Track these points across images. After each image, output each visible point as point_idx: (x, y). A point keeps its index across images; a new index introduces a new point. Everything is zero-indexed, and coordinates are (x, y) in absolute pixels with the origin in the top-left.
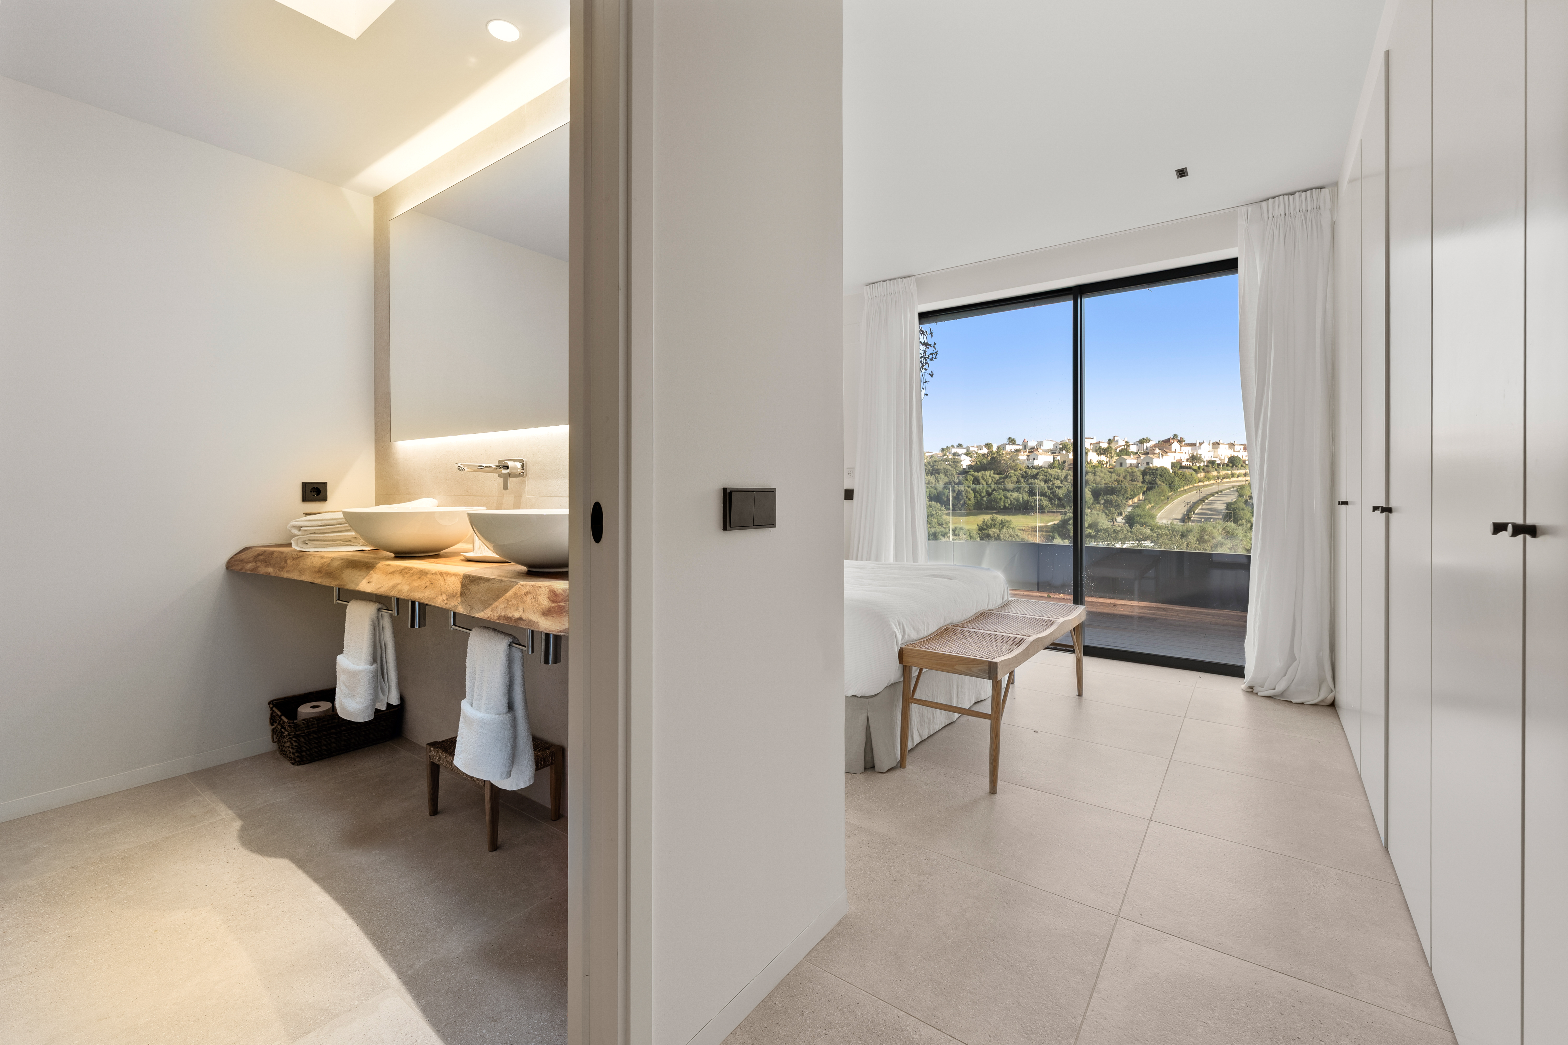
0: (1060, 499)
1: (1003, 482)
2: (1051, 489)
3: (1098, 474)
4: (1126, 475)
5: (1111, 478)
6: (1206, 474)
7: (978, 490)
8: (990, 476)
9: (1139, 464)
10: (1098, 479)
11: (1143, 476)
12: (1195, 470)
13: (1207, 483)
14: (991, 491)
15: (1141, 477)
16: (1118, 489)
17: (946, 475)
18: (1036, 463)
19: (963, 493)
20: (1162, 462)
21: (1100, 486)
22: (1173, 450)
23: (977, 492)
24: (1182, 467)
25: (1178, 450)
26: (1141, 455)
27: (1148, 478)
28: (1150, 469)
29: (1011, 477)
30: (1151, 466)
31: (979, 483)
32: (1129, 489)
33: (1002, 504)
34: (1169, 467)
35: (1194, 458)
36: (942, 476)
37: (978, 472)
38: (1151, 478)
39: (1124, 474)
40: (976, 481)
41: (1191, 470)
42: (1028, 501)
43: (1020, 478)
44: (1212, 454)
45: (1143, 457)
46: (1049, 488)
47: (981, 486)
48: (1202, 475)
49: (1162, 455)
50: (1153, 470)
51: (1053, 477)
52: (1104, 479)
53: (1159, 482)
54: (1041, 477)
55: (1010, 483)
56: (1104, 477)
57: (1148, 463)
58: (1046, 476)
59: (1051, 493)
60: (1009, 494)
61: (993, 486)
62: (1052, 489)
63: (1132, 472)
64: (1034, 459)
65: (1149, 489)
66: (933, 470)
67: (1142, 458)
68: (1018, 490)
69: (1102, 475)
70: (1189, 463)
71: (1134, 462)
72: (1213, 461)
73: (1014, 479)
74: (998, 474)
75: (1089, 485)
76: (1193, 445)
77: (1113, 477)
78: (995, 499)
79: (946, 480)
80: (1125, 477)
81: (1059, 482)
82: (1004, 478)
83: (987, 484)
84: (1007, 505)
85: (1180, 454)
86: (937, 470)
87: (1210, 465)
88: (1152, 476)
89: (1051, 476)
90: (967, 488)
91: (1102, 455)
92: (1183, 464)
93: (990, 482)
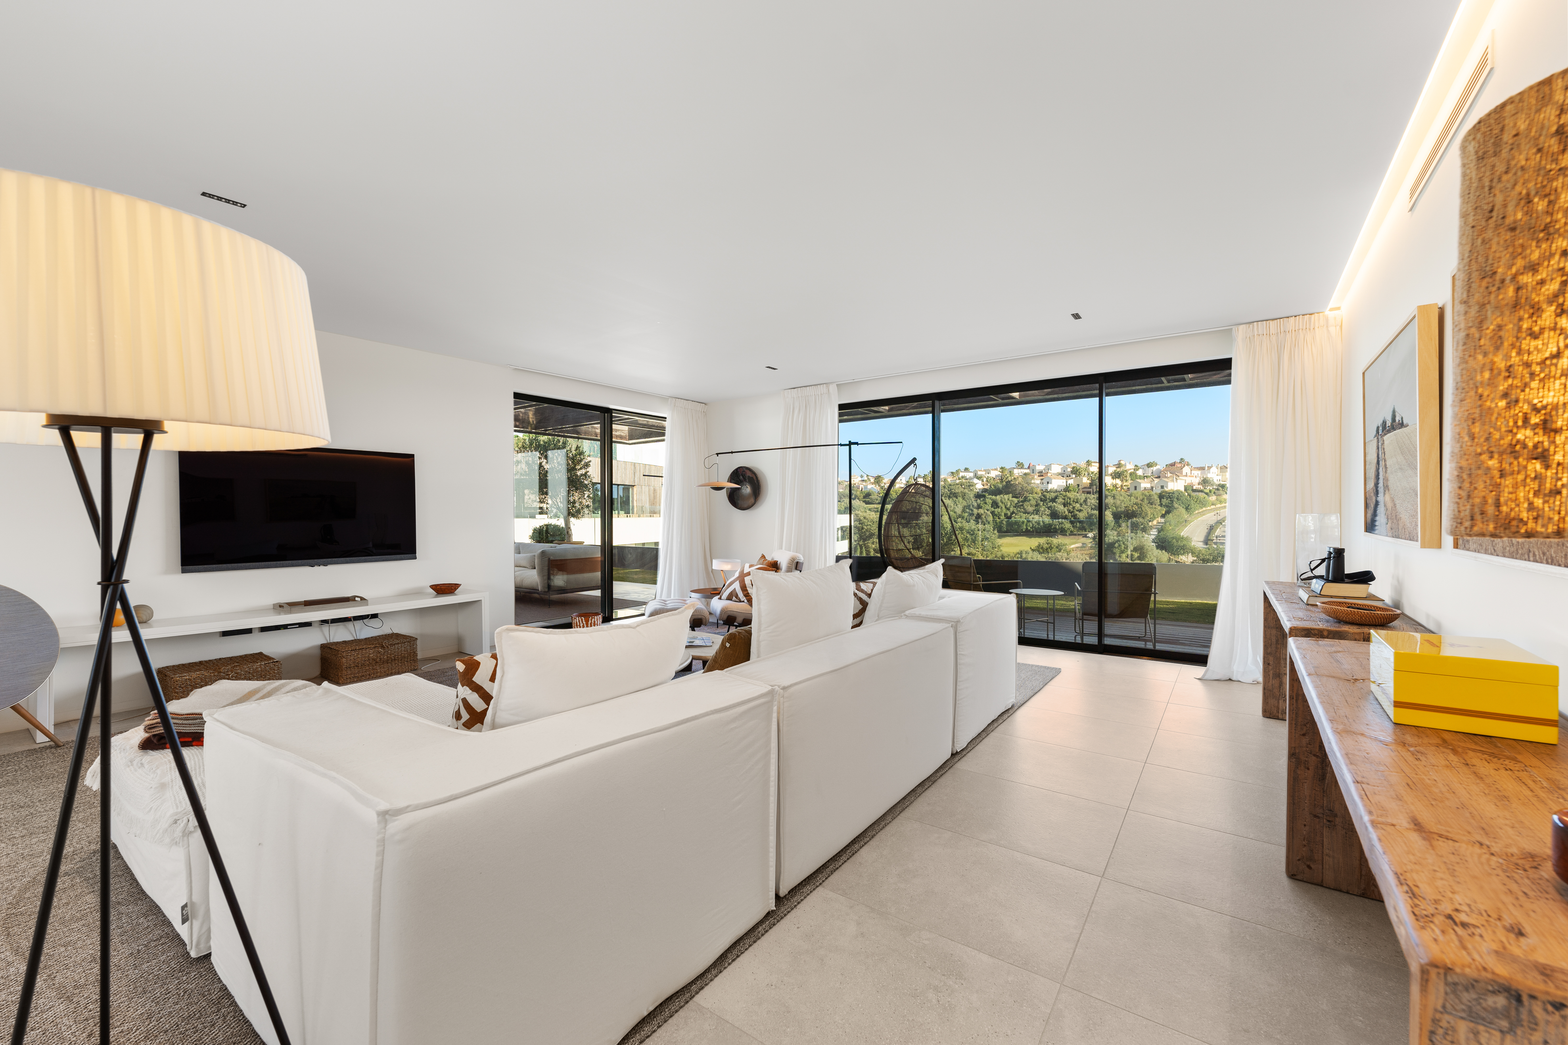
0: (1080, 522)
1: (1023, 505)
2: (1071, 513)
3: (1117, 497)
4: (1143, 499)
5: (1130, 501)
6: (1218, 497)
7: (996, 513)
8: (1008, 499)
9: (1152, 488)
10: (1118, 502)
11: (1160, 500)
12: (1207, 494)
13: (1219, 506)
14: (1009, 514)
15: (1159, 501)
16: (1139, 512)
17: (963, 499)
18: (1050, 487)
19: (983, 516)
20: (1175, 485)
21: (1119, 509)
22: (1184, 473)
23: (996, 515)
24: (1194, 491)
25: (1189, 474)
26: (1154, 479)
27: (1164, 501)
28: (1166, 492)
29: (1030, 500)
30: (1166, 489)
31: (998, 507)
32: (1149, 512)
33: (1025, 527)
34: (1182, 489)
35: (1205, 482)
36: (960, 499)
37: (996, 496)
38: (1167, 501)
39: (1141, 498)
40: (995, 504)
41: (1203, 493)
42: (1050, 525)
43: (1039, 502)
44: (1220, 477)
45: (1156, 480)
46: (1069, 511)
47: (999, 510)
48: (1213, 498)
49: (1176, 479)
50: (1169, 493)
51: (1072, 500)
52: (1123, 502)
53: (1176, 505)
54: (1060, 500)
55: (1029, 507)
56: (1123, 501)
57: (1162, 487)
58: (1064, 499)
59: (1072, 516)
60: (1031, 518)
61: (1012, 509)
62: (1073, 512)
63: (1150, 495)
64: (1048, 483)
65: (1168, 512)
66: (951, 494)
67: (1156, 482)
68: (1037, 512)
69: (1122, 498)
70: (1201, 487)
71: (1148, 486)
72: (1223, 485)
73: (1033, 502)
74: (1017, 497)
75: (1109, 508)
76: (1202, 469)
77: (1132, 500)
78: (1016, 523)
79: (965, 503)
80: (1142, 500)
81: (1078, 506)
82: (1022, 502)
83: (1006, 507)
84: (1029, 528)
85: (1193, 479)
86: (955, 493)
87: (1220, 488)
88: (1169, 499)
89: (1070, 499)
90: (986, 511)
91: (1117, 479)
92: (1194, 488)
93: (1008, 506)
